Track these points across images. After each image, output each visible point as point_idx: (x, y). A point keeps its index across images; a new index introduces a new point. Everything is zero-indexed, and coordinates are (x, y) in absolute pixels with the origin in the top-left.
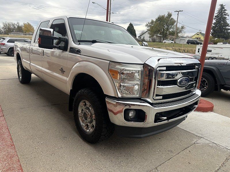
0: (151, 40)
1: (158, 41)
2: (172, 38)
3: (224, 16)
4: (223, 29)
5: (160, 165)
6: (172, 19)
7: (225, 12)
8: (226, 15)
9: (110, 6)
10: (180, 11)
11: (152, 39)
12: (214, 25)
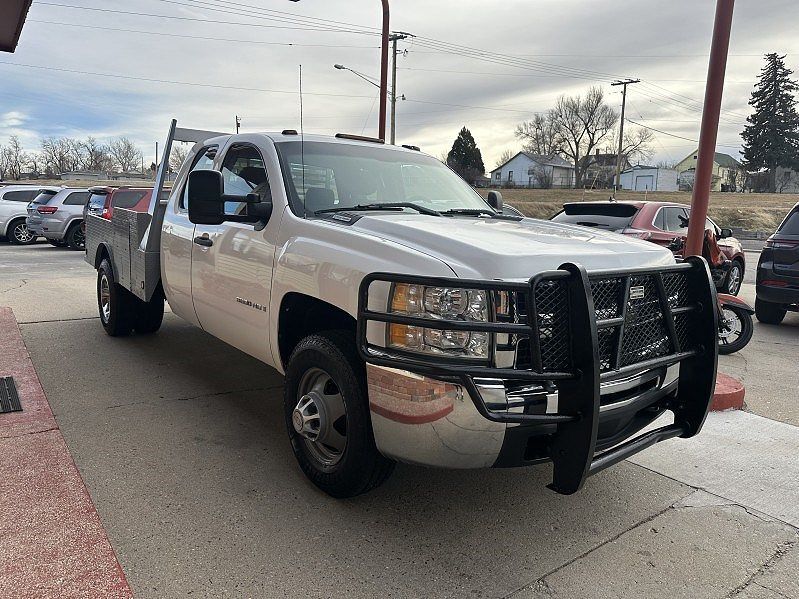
0: (535, 182)
1: (558, 183)
2: (608, 171)
3: (785, 92)
4: (786, 134)
5: (556, 571)
6: (605, 108)
7: (786, 78)
8: (790, 88)
9: (394, 76)
10: (632, 82)
11: (541, 179)
12: (752, 125)
